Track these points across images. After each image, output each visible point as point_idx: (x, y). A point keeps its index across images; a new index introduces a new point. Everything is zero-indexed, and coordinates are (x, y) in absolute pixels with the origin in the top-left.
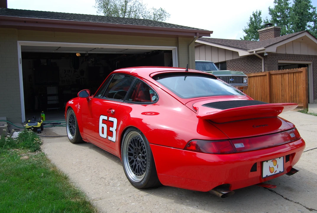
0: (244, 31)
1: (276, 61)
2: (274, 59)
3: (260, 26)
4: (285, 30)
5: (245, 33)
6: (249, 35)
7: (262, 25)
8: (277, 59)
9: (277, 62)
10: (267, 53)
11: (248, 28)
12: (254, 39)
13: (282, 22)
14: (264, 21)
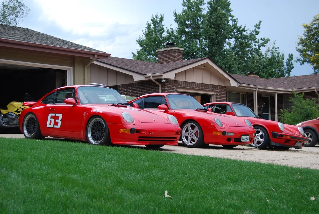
0: (138, 42)
1: (175, 88)
2: (172, 87)
3: (161, 37)
4: (196, 46)
5: (139, 45)
6: (144, 50)
7: (165, 36)
8: (175, 87)
9: (175, 90)
10: (165, 79)
11: (144, 38)
12: (152, 56)
13: (193, 34)
14: (168, 30)
